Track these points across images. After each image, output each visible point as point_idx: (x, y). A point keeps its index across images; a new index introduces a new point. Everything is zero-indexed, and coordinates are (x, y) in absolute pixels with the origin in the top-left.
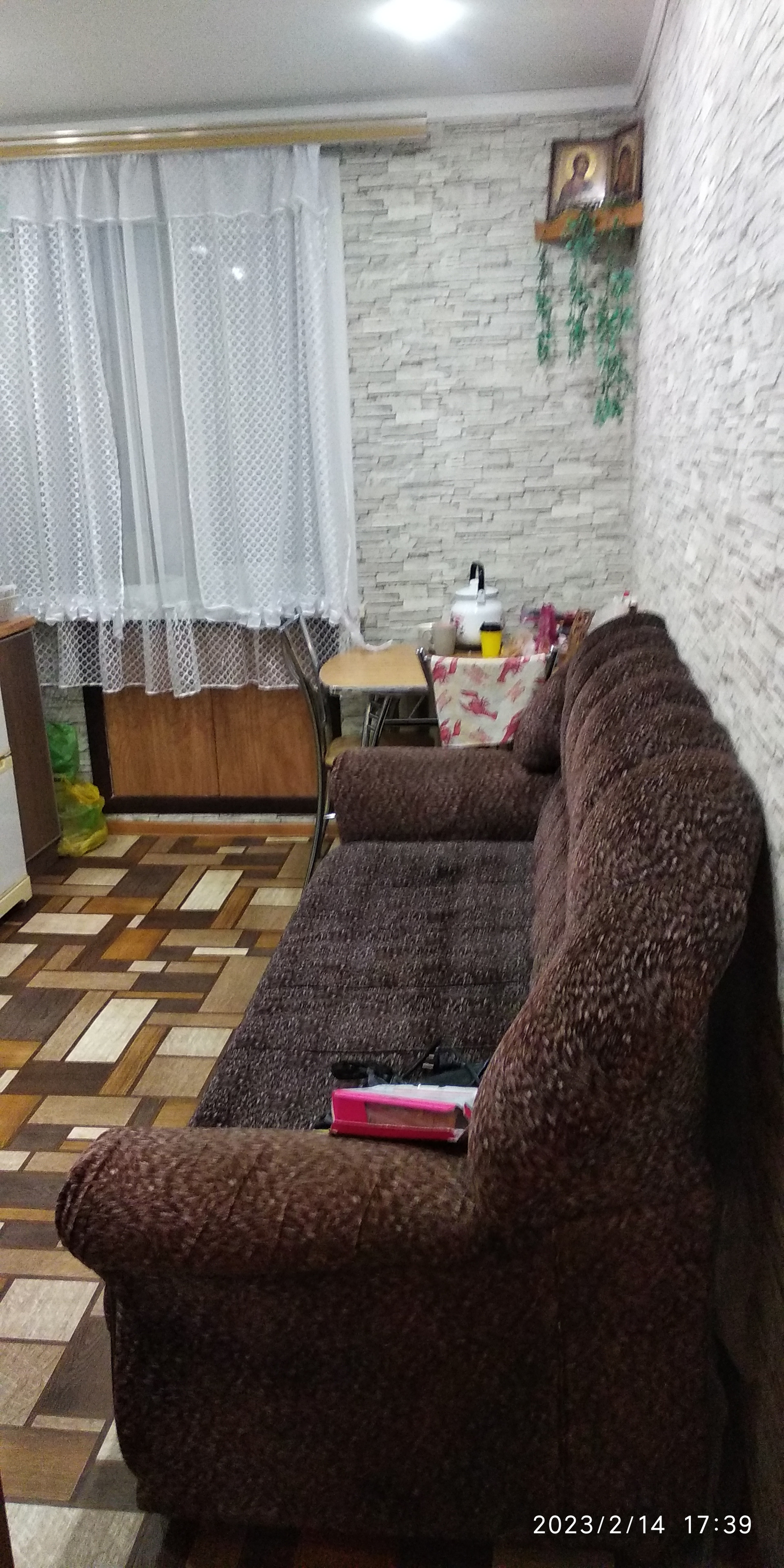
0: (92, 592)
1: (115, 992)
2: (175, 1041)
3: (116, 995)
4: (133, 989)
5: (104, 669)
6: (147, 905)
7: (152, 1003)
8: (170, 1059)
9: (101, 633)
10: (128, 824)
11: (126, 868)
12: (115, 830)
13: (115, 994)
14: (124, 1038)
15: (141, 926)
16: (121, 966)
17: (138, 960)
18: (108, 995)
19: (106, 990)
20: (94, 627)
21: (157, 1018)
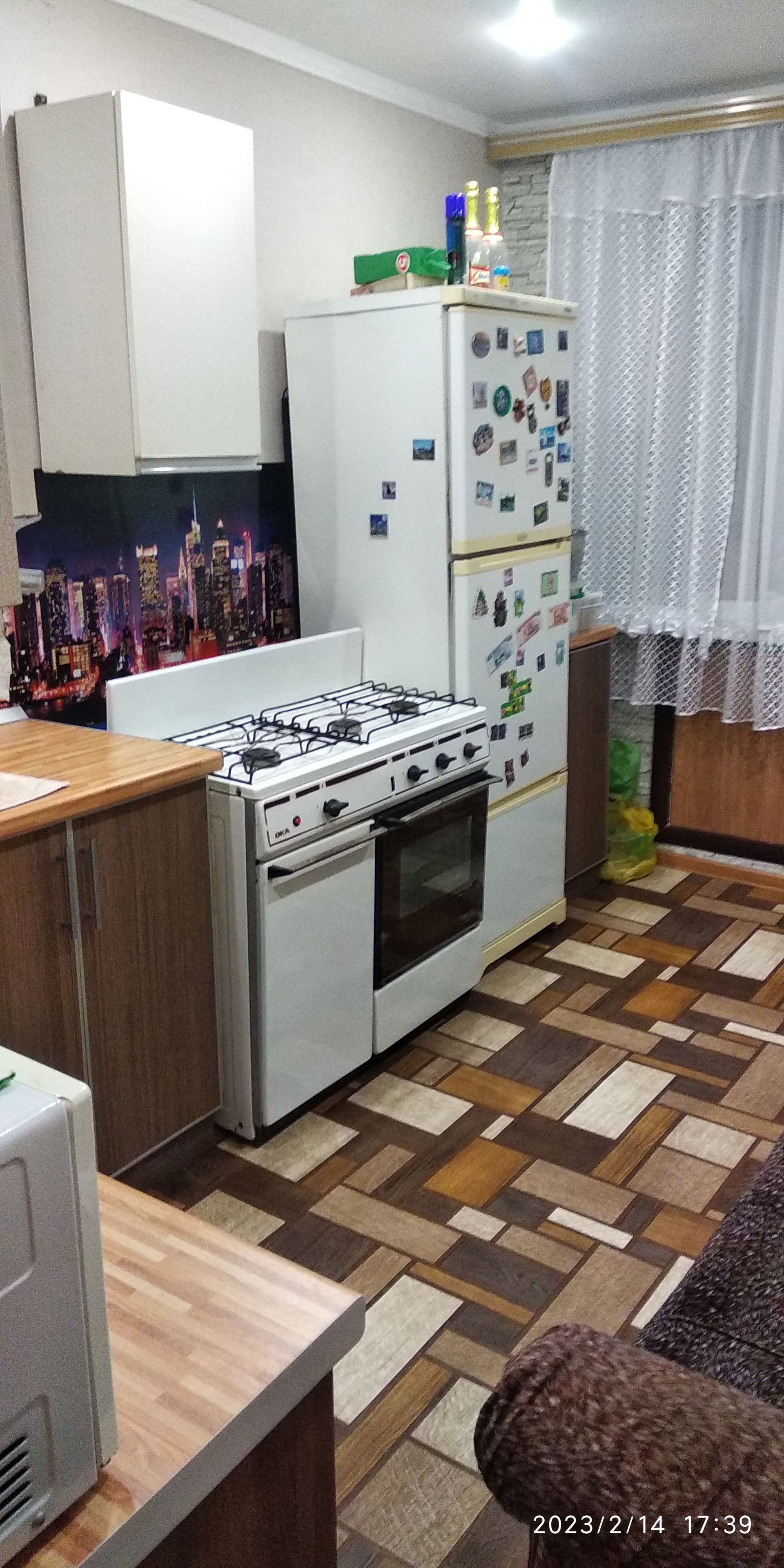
0: (681, 605)
1: (631, 1053)
2: (687, 1134)
3: (632, 1057)
4: (650, 1055)
5: (680, 690)
6: (684, 957)
7: (668, 1078)
8: (678, 1155)
9: (684, 650)
10: (681, 858)
11: (668, 907)
12: (665, 861)
13: (630, 1056)
14: (630, 1112)
15: (672, 980)
16: (642, 1023)
17: (662, 1020)
18: (624, 1053)
19: (622, 1049)
20: (679, 642)
21: (671, 1098)
